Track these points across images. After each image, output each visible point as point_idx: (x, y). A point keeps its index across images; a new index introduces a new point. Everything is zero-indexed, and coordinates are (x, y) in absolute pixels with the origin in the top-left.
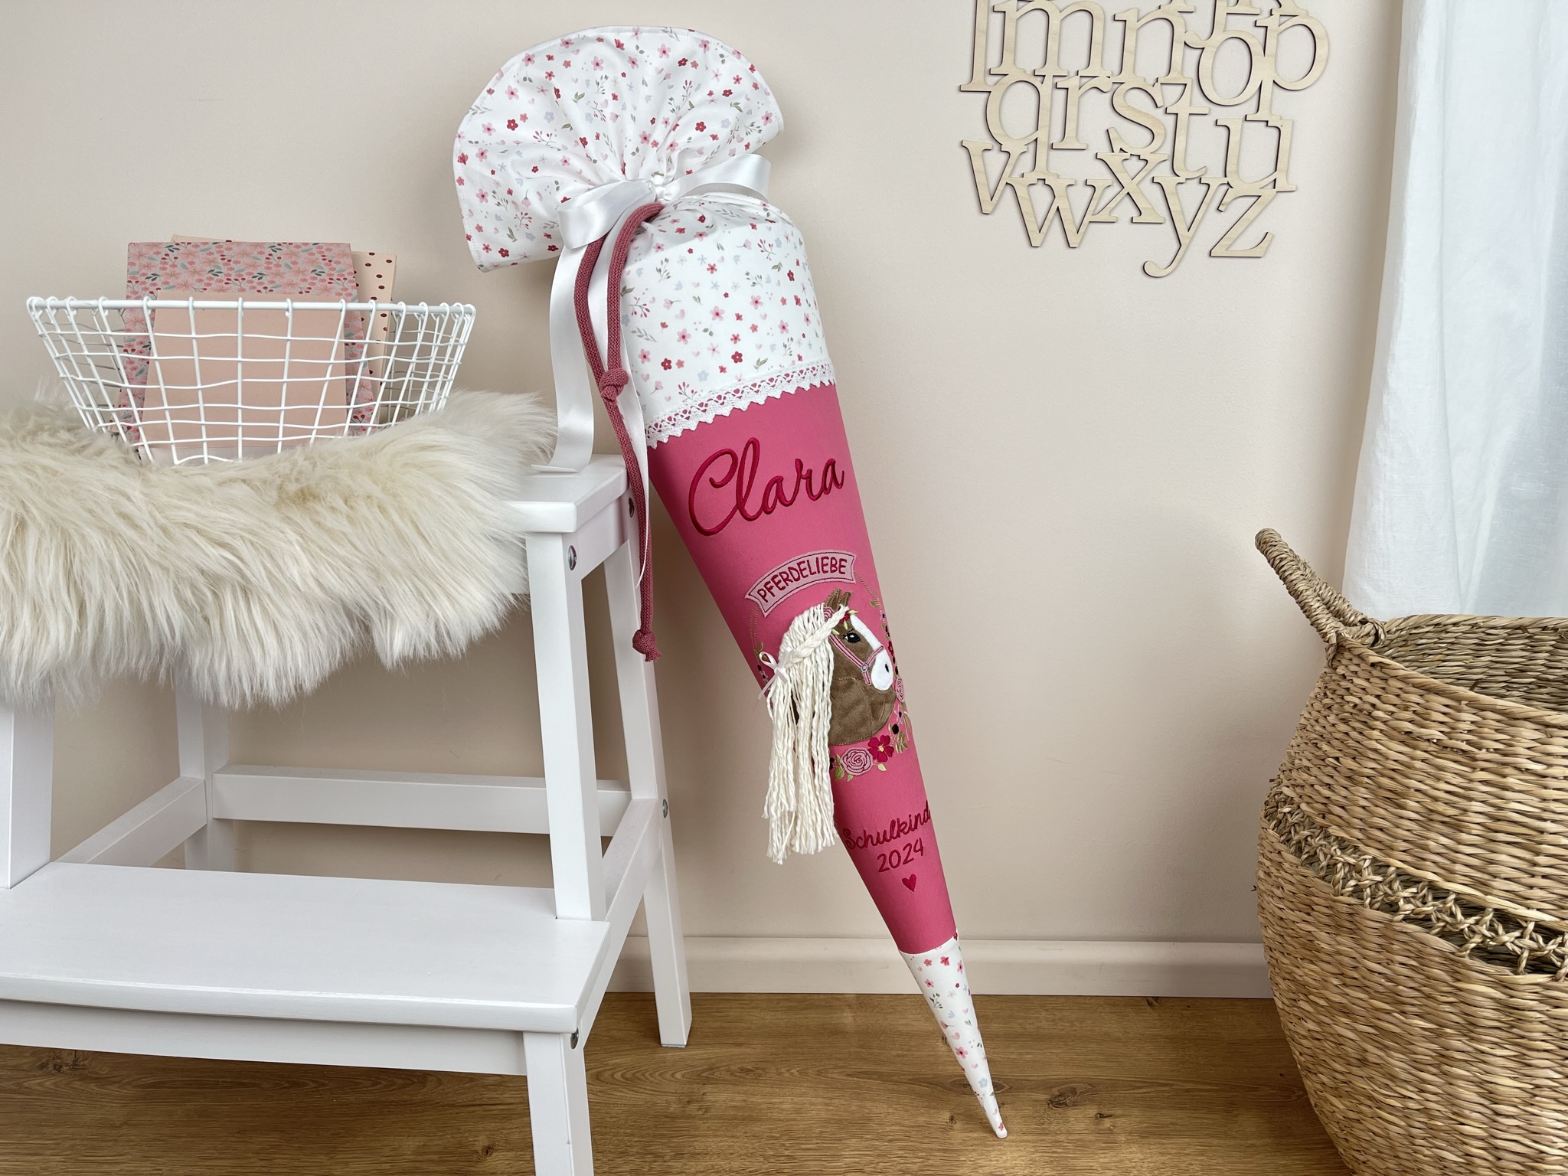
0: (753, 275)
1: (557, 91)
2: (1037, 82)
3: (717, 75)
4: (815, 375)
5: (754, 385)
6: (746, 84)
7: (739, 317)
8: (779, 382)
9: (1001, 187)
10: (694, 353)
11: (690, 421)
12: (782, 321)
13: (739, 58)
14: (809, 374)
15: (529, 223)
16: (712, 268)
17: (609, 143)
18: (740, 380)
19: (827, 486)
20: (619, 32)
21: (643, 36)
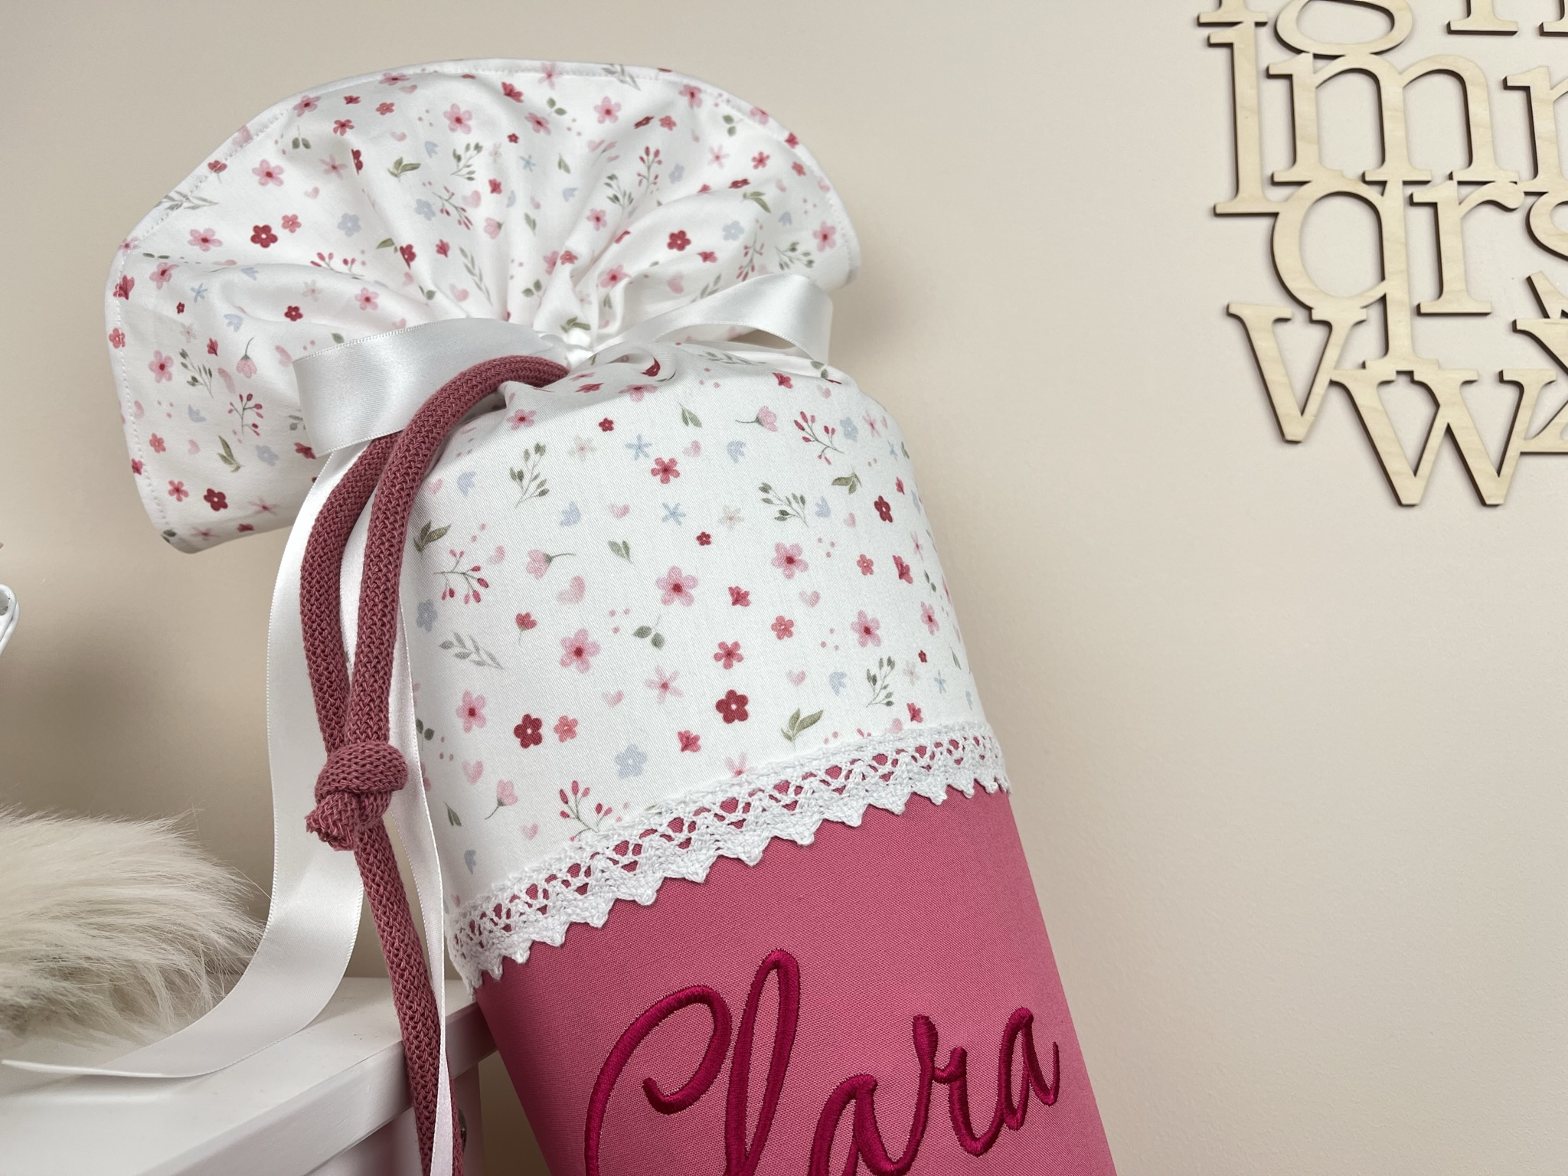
0: (782, 490)
1: (357, 154)
2: (1371, 193)
3: (717, 158)
4: (958, 762)
5: (783, 787)
6: (778, 164)
7: (739, 597)
8: (855, 778)
9: (1316, 389)
10: (605, 696)
11: (590, 899)
12: (861, 614)
13: (764, 122)
14: (942, 759)
15: (258, 421)
16: (666, 470)
17: (476, 271)
18: (739, 773)
19: (1016, 1100)
20: (512, 71)
21: (564, 81)
